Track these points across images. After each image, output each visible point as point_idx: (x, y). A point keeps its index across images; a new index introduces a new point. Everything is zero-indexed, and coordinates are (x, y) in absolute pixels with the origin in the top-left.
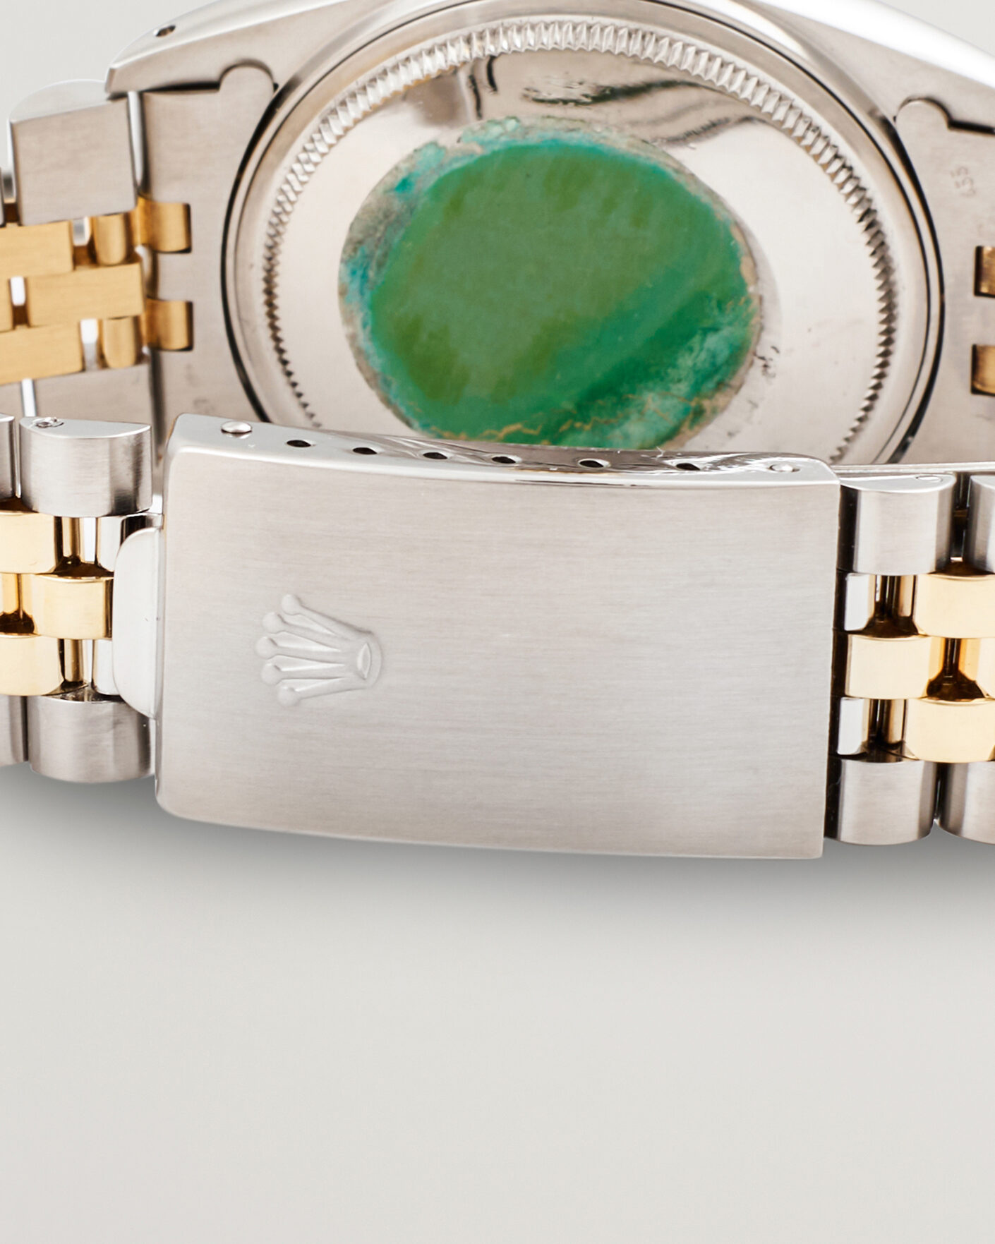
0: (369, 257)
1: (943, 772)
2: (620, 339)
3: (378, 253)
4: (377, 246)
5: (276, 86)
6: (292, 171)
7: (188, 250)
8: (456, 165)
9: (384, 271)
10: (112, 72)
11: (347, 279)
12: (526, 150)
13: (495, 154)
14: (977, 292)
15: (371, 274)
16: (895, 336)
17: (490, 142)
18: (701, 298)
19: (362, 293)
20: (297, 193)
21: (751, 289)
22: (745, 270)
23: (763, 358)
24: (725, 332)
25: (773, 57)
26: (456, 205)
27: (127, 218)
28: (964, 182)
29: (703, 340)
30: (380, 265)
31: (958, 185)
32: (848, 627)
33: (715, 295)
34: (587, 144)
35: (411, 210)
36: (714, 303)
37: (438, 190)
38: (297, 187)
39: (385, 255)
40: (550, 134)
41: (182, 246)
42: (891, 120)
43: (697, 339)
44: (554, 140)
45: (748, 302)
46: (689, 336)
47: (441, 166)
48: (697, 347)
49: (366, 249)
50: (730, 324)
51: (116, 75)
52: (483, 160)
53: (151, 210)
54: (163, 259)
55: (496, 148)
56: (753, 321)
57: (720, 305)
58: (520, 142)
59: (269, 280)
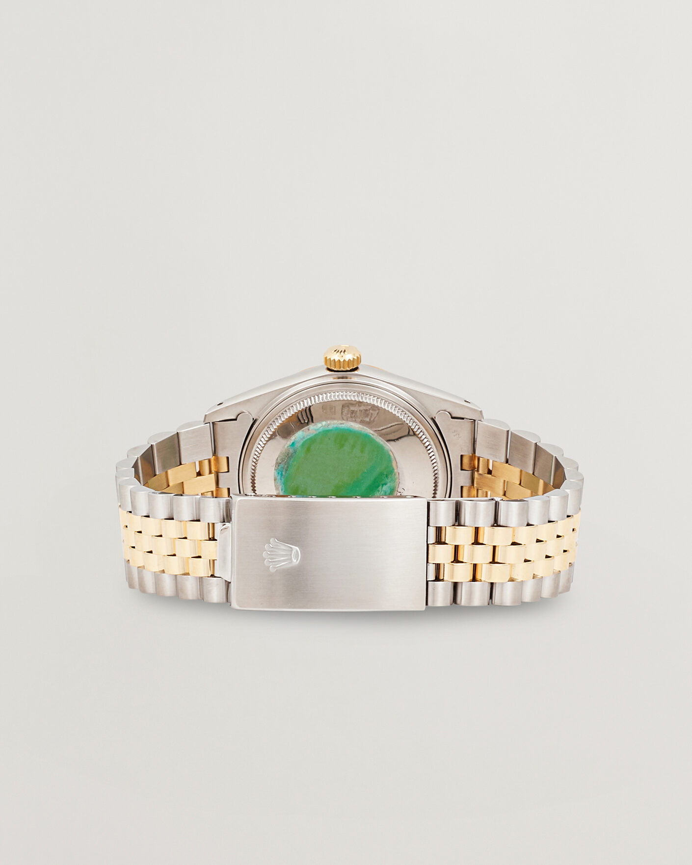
0: (283, 468)
1: (455, 585)
2: (358, 489)
3: (286, 466)
4: (285, 464)
5: (253, 419)
6: (259, 444)
7: (228, 472)
8: (308, 437)
9: (288, 472)
10: (206, 415)
11: (276, 476)
12: (328, 431)
13: (320, 433)
14: (462, 469)
15: (283, 473)
16: (437, 492)
17: (318, 429)
18: (381, 474)
19: (281, 479)
20: (260, 454)
21: (396, 471)
22: (394, 464)
23: (400, 492)
24: (388, 485)
25: (400, 401)
26: (308, 450)
27: (210, 461)
28: (456, 435)
29: (382, 488)
30: (286, 470)
31: (454, 436)
32: (428, 543)
33: (385, 473)
34: (347, 428)
35: (295, 452)
36: (385, 476)
37: (303, 445)
38: (260, 452)
39: (288, 467)
40: (335, 426)
41: (227, 471)
42: (434, 418)
43: (380, 487)
44: (337, 427)
45: (395, 475)
46: (379, 486)
47: (304, 438)
48: (380, 490)
49: (282, 465)
50: (390, 482)
51: (207, 416)
52: (316, 435)
53: (217, 460)
54: (220, 475)
55: (319, 431)
56: (397, 480)
57: (387, 476)
58: (327, 429)
59: (253, 477)
